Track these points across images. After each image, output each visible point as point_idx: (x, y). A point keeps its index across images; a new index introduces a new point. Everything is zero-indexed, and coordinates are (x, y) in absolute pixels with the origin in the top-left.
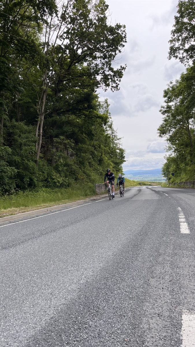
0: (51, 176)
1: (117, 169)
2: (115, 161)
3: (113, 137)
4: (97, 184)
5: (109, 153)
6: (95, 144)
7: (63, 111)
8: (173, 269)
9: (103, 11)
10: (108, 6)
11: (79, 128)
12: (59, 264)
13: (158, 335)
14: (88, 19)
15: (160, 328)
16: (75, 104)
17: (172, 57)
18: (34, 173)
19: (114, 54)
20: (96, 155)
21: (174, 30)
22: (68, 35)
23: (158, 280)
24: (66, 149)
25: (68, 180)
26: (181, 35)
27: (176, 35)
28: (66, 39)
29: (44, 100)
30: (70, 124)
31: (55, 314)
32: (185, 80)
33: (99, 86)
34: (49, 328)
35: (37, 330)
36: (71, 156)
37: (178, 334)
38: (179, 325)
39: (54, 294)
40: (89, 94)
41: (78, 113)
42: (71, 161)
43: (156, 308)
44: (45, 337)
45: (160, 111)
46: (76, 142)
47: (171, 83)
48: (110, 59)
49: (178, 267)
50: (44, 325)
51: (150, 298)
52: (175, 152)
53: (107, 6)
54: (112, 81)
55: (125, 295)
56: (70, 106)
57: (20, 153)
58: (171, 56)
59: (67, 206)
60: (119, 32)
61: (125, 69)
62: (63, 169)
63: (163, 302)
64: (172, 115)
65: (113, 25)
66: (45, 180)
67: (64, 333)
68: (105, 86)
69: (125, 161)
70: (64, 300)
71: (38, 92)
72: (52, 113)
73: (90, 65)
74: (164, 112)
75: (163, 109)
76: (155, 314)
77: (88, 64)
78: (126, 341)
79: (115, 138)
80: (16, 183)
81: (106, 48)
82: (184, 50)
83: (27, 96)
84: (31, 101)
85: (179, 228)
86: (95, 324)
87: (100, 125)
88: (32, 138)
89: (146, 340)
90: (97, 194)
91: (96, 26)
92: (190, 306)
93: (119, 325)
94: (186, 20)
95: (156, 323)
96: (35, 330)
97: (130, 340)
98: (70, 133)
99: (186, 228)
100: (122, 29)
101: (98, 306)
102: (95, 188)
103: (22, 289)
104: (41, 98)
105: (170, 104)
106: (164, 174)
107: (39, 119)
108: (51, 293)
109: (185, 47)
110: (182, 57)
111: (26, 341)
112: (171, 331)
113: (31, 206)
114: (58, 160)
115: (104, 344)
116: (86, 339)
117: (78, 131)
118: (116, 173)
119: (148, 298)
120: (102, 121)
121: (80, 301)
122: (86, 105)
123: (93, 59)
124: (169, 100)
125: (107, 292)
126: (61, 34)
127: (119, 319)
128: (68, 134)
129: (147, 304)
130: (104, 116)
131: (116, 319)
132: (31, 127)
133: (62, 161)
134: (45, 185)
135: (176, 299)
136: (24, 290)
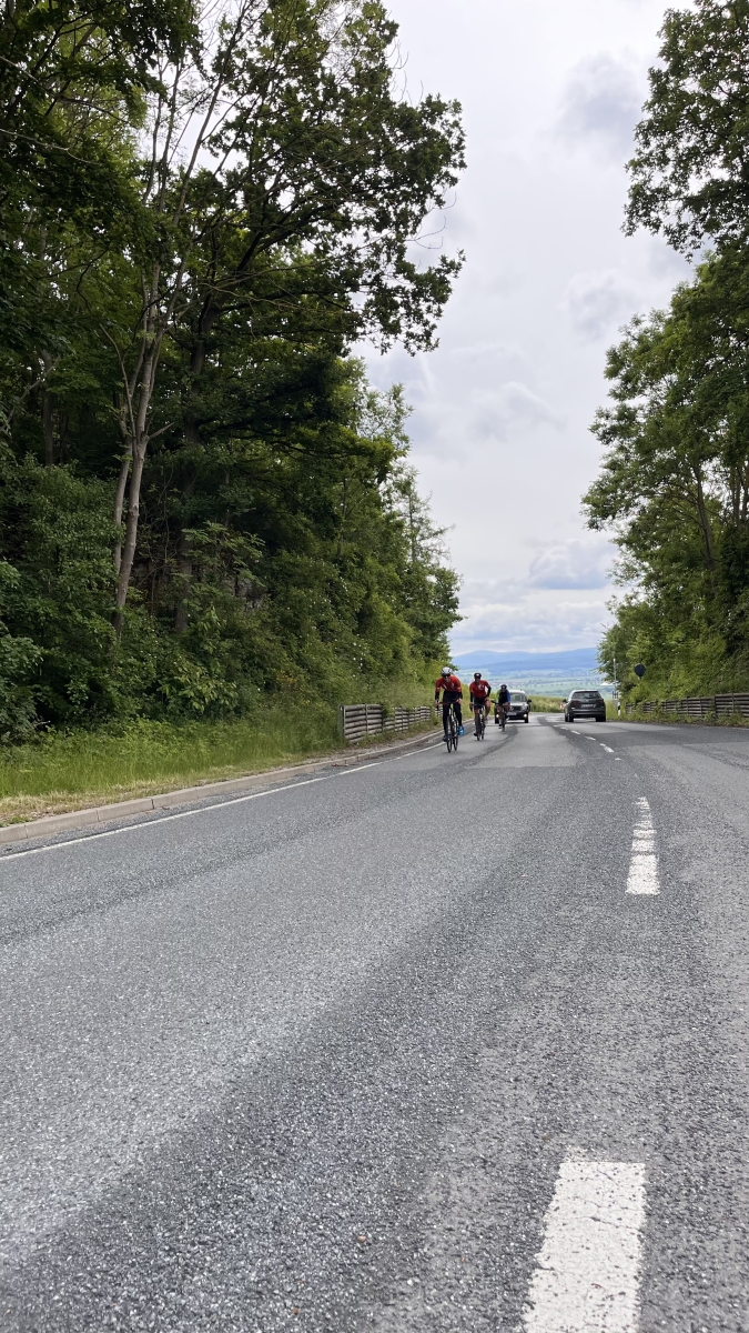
0: (172, 676)
1: (431, 650)
2: (421, 618)
3: (415, 525)
4: (346, 707)
5: (397, 588)
6: (342, 553)
7: (222, 427)
8: (566, 1016)
9: (376, 47)
10: (397, 26)
11: (284, 490)
12: (175, 1000)
13: (468, 1222)
14: (319, 74)
15: (481, 1201)
16: (268, 398)
17: (640, 224)
18: (106, 662)
19: (417, 213)
20: (346, 597)
21: (646, 124)
22: (243, 136)
23: (509, 1051)
24: (233, 569)
25: (235, 690)
26: (671, 144)
27: (654, 142)
28: (233, 151)
29: (148, 386)
30: (248, 474)
31: (140, 1164)
32: (688, 313)
33: (359, 330)
34: (115, 1206)
35: (76, 1211)
36: (252, 596)
37: (533, 1222)
38: (545, 1195)
39: (145, 1099)
40: (320, 360)
41: (277, 435)
42: (250, 616)
43: (482, 1140)
44: (99, 1235)
45: (595, 428)
46: (272, 546)
47: (637, 322)
48: (402, 230)
49: (585, 1010)
50: (97, 1198)
51: (466, 1112)
52: (647, 584)
53: (393, 27)
54: (408, 315)
55: (385, 1101)
56: (247, 406)
57: (54, 584)
58: (634, 221)
59: (228, 788)
60: (437, 127)
61: (458, 269)
62: (219, 648)
63: (509, 1122)
64: (640, 443)
65: (415, 103)
66: (149, 691)
67: (165, 1218)
68: (381, 330)
69: (459, 619)
70: (176, 1118)
71: (123, 351)
72: (178, 433)
73: (326, 251)
74: (609, 433)
75: (603, 421)
76: (473, 1160)
77: (317, 245)
78: (361, 1242)
79: (423, 530)
80: (35, 698)
81: (389, 188)
82: (685, 198)
83: (82, 366)
84: (97, 385)
85: (625, 875)
86: (268, 1192)
87: (361, 480)
88: (101, 527)
89: (427, 1238)
90: (348, 746)
91: (350, 103)
92: (594, 1135)
93: (347, 1194)
94: (691, 85)
95: (471, 1188)
96: (68, 1212)
97: (375, 1239)
98: (247, 510)
99: (650, 876)
100: (448, 116)
101: (287, 1137)
102: (339, 723)
103: (35, 1085)
104: (135, 377)
105: (631, 403)
106: (609, 668)
107: (128, 457)
108: (133, 1096)
109: (687, 188)
110: (680, 226)
111: (33, 1247)
112: (514, 1212)
113: (92, 789)
114: (201, 613)
115: (290, 1251)
116: (233, 1237)
117: (279, 502)
118: (423, 663)
119: (462, 1111)
120: (370, 465)
121: (229, 1121)
122: (309, 405)
123: (338, 229)
124: (629, 386)
125: (325, 1093)
126: (217, 131)
127: (352, 1176)
128: (238, 514)
129: (455, 1129)
130: (379, 448)
131: (341, 1177)
132: (97, 487)
133: (215, 618)
134: (148, 707)
135: (551, 1112)
136: (41, 1087)
